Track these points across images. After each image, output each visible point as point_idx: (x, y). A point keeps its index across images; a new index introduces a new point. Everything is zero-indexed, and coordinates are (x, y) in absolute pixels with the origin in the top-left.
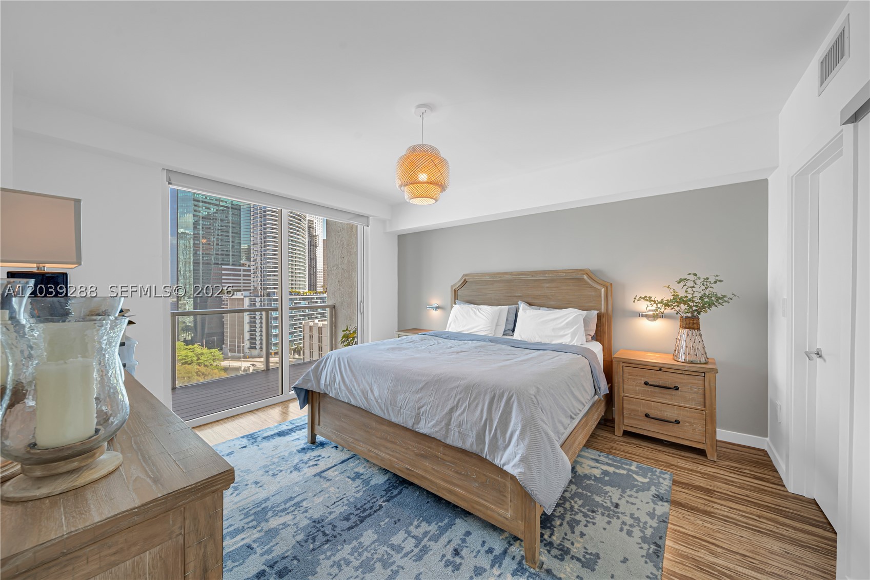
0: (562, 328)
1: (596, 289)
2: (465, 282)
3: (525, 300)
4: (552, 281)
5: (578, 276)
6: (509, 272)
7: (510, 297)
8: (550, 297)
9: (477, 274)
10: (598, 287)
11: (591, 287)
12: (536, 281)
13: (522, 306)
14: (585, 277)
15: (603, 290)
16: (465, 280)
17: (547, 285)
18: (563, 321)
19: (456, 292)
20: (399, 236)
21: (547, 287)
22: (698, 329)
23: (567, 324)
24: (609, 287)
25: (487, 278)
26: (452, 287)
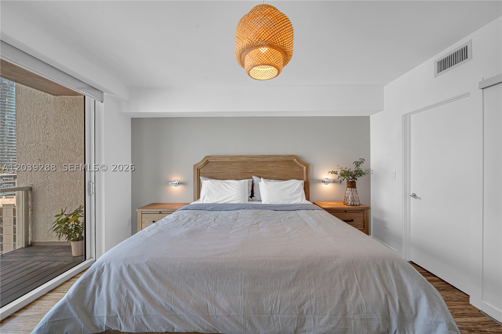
0: (295, 193)
1: (301, 167)
2: (207, 162)
3: (256, 175)
4: (274, 162)
5: (291, 159)
6: (245, 156)
7: (245, 173)
8: (273, 172)
9: (219, 157)
10: (302, 166)
11: (298, 166)
12: (263, 162)
13: (255, 178)
14: (295, 160)
15: (305, 167)
16: (207, 160)
17: (271, 165)
18: (294, 189)
19: (198, 170)
20: (133, 120)
21: (271, 166)
22: (355, 187)
23: (297, 189)
24: (307, 165)
25: (227, 159)
26: (194, 166)
